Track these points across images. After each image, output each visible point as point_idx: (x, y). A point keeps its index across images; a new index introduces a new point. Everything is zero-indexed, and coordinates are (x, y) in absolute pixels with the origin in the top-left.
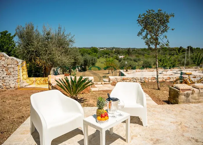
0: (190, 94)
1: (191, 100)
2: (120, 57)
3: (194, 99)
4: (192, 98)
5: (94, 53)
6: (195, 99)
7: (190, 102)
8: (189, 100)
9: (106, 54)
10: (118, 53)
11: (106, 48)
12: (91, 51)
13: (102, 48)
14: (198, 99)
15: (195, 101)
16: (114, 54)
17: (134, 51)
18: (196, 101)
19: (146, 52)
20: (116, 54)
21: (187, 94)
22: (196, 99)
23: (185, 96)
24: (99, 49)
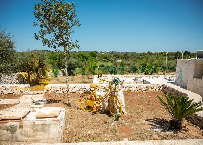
0: (16, 127)
1: (20, 138)
2: (118, 61)
3: (25, 135)
4: (21, 134)
5: (92, 57)
6: (28, 136)
7: (19, 141)
8: (17, 137)
9: (105, 58)
10: (117, 57)
11: (107, 52)
12: (89, 55)
13: (103, 52)
14: (33, 136)
15: (27, 139)
16: (112, 58)
17: (133, 55)
18: (30, 138)
19: (145, 56)
20: (115, 58)
21: (12, 127)
22: (30, 136)
23: (7, 129)
24: (99, 53)
